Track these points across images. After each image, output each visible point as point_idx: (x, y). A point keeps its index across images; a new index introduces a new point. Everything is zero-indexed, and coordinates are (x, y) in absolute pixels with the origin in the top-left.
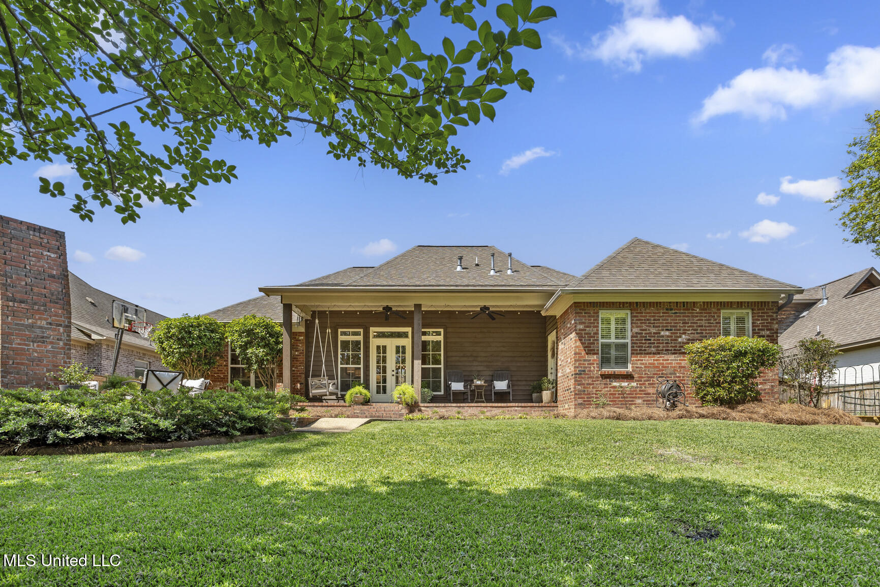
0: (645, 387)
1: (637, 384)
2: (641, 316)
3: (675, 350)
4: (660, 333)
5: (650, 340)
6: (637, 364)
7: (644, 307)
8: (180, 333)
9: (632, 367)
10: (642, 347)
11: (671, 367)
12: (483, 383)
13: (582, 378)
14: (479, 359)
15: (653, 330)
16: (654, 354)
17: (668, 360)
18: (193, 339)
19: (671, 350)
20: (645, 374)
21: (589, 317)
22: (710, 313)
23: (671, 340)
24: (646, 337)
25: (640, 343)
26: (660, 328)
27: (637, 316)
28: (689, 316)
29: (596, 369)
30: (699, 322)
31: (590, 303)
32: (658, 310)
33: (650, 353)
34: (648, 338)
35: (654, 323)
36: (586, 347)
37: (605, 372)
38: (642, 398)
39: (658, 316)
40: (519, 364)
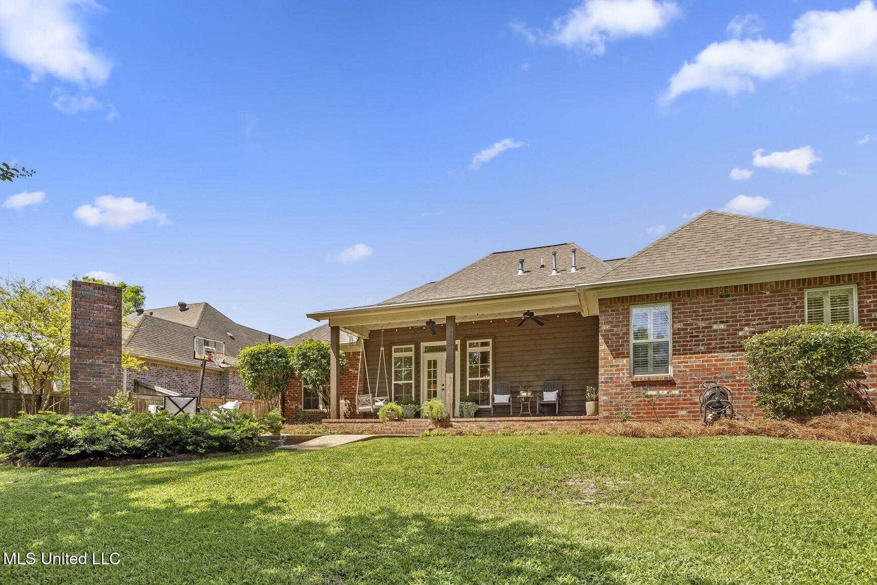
0: (691, 395)
1: (680, 392)
2: (686, 308)
3: (733, 347)
4: (711, 327)
5: (697, 336)
6: (680, 367)
7: (689, 296)
8: (252, 360)
9: (674, 371)
10: (687, 345)
11: (730, 369)
12: (529, 394)
13: (609, 387)
14: (530, 368)
15: (702, 324)
16: (703, 353)
17: (723, 360)
18: (262, 364)
19: (728, 347)
20: (691, 379)
21: (618, 314)
22: (788, 295)
23: (728, 334)
24: (692, 333)
25: (684, 341)
26: (712, 321)
27: (680, 309)
28: (754, 302)
29: (626, 375)
30: (769, 308)
31: (619, 298)
32: (708, 298)
33: (698, 353)
34: (694, 334)
35: (704, 315)
36: (614, 350)
37: (637, 379)
38: (687, 408)
39: (708, 306)
40: (573, 372)
